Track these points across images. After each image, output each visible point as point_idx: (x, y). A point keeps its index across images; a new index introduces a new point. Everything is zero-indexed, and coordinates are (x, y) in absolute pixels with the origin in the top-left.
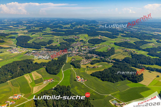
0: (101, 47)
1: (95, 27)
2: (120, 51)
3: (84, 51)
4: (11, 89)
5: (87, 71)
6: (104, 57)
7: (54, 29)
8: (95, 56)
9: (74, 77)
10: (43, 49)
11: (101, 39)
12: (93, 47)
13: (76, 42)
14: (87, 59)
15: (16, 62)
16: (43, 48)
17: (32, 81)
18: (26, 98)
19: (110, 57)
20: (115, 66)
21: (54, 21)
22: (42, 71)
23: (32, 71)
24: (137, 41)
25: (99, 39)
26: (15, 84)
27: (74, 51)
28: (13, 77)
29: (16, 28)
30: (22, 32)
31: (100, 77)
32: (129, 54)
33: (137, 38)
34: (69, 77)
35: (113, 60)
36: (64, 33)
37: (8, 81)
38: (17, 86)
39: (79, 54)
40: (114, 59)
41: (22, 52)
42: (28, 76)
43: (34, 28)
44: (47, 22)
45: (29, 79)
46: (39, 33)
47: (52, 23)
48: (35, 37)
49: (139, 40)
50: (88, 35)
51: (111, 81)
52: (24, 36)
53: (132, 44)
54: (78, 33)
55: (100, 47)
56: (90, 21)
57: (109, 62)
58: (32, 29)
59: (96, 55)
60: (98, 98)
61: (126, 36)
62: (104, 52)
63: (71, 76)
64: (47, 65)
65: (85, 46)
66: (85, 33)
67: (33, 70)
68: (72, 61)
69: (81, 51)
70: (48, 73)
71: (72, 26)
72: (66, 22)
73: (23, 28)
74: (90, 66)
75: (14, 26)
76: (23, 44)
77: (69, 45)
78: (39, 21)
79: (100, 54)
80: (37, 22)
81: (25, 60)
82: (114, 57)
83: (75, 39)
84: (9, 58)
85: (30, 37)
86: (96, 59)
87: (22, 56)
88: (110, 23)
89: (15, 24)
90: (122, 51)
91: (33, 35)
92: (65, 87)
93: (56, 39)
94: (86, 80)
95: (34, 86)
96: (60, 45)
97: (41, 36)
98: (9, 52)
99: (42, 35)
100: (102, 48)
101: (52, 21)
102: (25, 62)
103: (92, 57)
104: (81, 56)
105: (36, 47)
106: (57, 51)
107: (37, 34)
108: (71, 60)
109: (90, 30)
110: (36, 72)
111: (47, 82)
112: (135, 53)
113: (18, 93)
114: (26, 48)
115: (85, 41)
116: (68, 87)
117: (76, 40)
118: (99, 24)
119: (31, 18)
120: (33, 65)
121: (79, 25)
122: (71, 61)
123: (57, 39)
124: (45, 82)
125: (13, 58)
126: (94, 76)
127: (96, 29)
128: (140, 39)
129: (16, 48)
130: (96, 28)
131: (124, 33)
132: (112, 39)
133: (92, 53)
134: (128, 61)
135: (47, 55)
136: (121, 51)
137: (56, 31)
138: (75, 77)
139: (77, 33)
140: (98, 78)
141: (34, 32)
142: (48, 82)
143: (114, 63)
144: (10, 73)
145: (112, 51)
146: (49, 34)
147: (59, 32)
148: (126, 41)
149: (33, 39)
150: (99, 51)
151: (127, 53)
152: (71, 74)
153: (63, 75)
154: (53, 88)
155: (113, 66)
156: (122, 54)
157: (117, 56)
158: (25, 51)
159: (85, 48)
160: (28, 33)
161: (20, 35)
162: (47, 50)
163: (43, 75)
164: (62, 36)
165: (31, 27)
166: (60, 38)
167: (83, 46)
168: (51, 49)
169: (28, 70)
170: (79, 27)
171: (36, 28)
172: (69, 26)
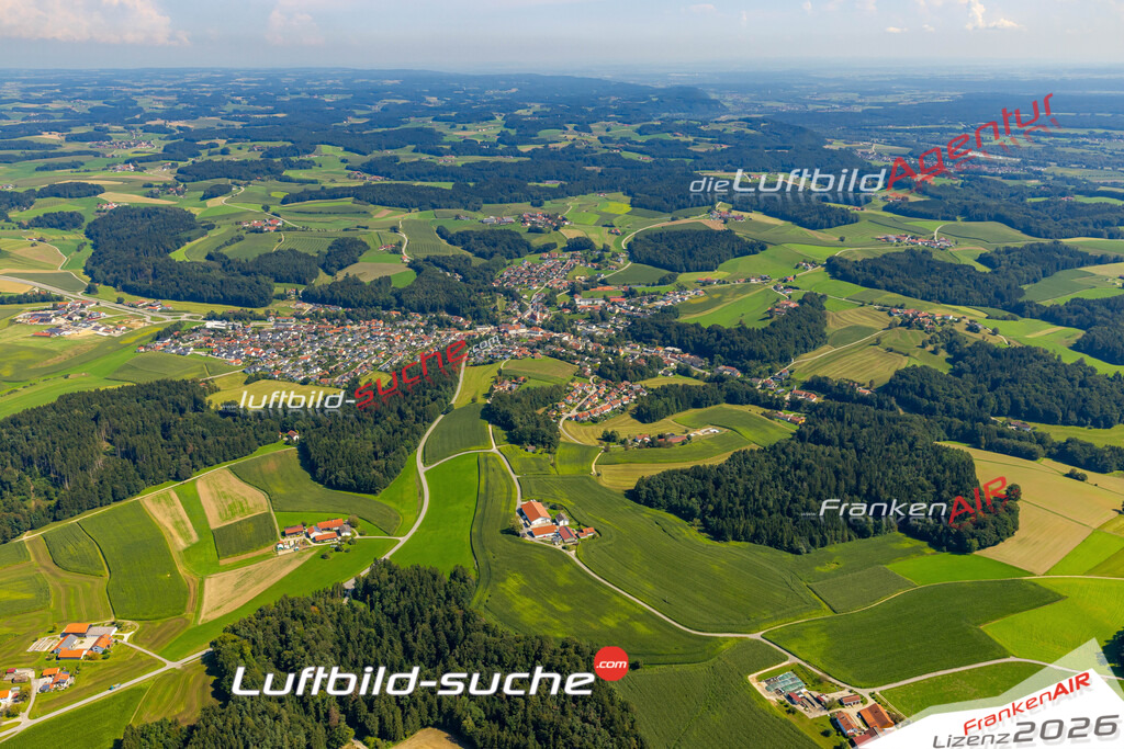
0: (723, 292)
1: (691, 139)
2: (868, 322)
3: (592, 319)
4: (43, 591)
5: (605, 469)
6: (744, 370)
7: (377, 154)
8: (671, 356)
9: (503, 510)
10: (283, 304)
11: (728, 235)
12: (663, 289)
13: (538, 251)
14: (609, 378)
15: (86, 398)
16: (282, 297)
17: (200, 535)
18: (148, 648)
19: (785, 370)
20: (816, 433)
21: (377, 93)
22: (272, 466)
23: (198, 463)
24: (1001, 246)
25: (711, 234)
26: (72, 558)
27: (521, 321)
28: (58, 506)
29: (86, 146)
30: (130, 181)
31: (699, 511)
32: (930, 347)
33: (1011, 224)
34: (466, 507)
35: (809, 386)
36: (448, 186)
37: (26, 537)
38: (85, 566)
39: (551, 341)
40: (816, 385)
41: (131, 331)
42: (170, 502)
43: (225, 152)
44: (328, 98)
45: (176, 525)
46: (257, 187)
47: (358, 112)
48: (227, 217)
49: (1020, 240)
50: (629, 199)
51: (775, 543)
52: (148, 213)
53: (963, 266)
54: (555, 184)
55: (716, 291)
56: (654, 91)
57: (774, 405)
58: (204, 153)
59: (685, 351)
60: (670, 659)
61: (922, 209)
62: (742, 329)
63: (484, 498)
64: (308, 424)
65: (604, 282)
66: (612, 188)
67: (204, 460)
68: (500, 397)
69: (567, 319)
70: (314, 478)
71: (513, 132)
72: (466, 103)
73: (144, 147)
74: (628, 428)
75: (76, 131)
76: (137, 272)
77: (486, 274)
78: (265, 92)
79: (712, 341)
80: (244, 105)
81: (150, 386)
82: (814, 365)
83: (530, 230)
84: (36, 371)
85: (192, 216)
86: (681, 381)
87: (127, 356)
88: (811, 107)
89: (77, 116)
90: (879, 326)
91: (211, 203)
92: (434, 577)
93: (386, 232)
94: (589, 534)
95: (213, 568)
96: (412, 275)
97: (273, 208)
98: (34, 330)
99: (284, 201)
100: (729, 301)
101: (363, 92)
102: (148, 397)
103: (648, 369)
104: (571, 360)
105: (232, 292)
106: (387, 320)
107: (248, 198)
109: (648, 159)
110: (228, 472)
111: (304, 542)
112: (978, 337)
113: (93, 617)
114: (157, 297)
115: (606, 249)
116: (454, 576)
117: (537, 241)
118: (723, 118)
119: (204, 76)
120: (209, 420)
121: (570, 127)
122: (487, 396)
123: (395, 229)
124: (291, 540)
125: (62, 369)
126: (649, 503)
127: (696, 156)
128: (1027, 231)
129: (86, 298)
130: (701, 149)
131: (908, 186)
132: (812, 233)
133: (651, 336)
134: (922, 394)
135: (312, 348)
136: (874, 320)
137: (388, 175)
138: (508, 508)
139: (548, 189)
140: (678, 520)
141: (218, 176)
142: (314, 540)
143: (813, 408)
144: (42, 475)
145: (802, 326)
146: (334, 194)
147: (411, 177)
148: (921, 244)
149: (213, 233)
150: (706, 319)
151: (920, 336)
152: (482, 490)
153: (421, 494)
154: (349, 584)
155: (800, 436)
156: (878, 342)
157: (844, 360)
158: (148, 319)
159: (601, 302)
160: (178, 185)
161: (116, 203)
162: (317, 313)
163: (279, 491)
164: (434, 207)
165: (204, 143)
166: (415, 221)
167: (586, 288)
168: (346, 304)
169: (170, 457)
170: (569, 137)
171: (240, 149)
172: (487, 132)
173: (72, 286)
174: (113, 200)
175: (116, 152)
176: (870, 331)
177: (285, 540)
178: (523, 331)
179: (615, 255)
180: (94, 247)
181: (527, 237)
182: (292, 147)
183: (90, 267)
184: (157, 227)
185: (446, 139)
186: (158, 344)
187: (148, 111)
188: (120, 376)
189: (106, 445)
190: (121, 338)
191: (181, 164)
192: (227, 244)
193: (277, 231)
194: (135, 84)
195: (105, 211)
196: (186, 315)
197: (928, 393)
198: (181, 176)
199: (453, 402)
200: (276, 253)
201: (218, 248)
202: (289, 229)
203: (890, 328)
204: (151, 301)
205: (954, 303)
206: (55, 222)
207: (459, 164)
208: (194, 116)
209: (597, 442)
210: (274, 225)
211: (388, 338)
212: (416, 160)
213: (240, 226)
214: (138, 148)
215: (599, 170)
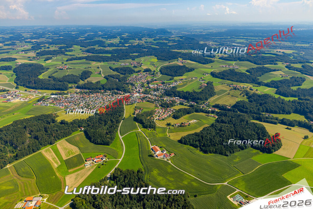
0: (187, 82)
1: (167, 42)
2: (225, 89)
3: (155, 90)
4: (16, 185)
5: (171, 134)
6: (197, 103)
7: (89, 47)
8: (178, 100)
10: (72, 89)
11: (184, 66)
12: (171, 81)
13: (137, 72)
14: (164, 107)
15: (22, 122)
16: (71, 88)
17: (61, 162)
18: (53, 203)
19: (207, 102)
20: (222, 120)
21: (86, 32)
22: (78, 138)
23: (56, 139)
24: (251, 67)
25: (180, 66)
26: (23, 173)
27: (136, 92)
28: (17, 156)
29: (10, 47)
30: (24, 56)
31: (199, 145)
32: (242, 95)
33: (251, 62)
34: (136, 148)
35: (214, 106)
36: (110, 55)
37: (8, 166)
38: (28, 175)
39: (146, 97)
40: (216, 106)
41: (30, 100)
42: (50, 152)
43: (48, 48)
44: (73, 33)
45: (54, 159)
46: (59, 57)
47: (82, 36)
48: (52, 66)
49: (256, 66)
50: (156, 58)
51: (221, 153)
52: (30, 65)
53: (244, 73)
54: (137, 54)
55: (185, 82)
56: (155, 30)
57: (207, 112)
58: (43, 48)
59: (180, 98)
60: (205, 193)
61: (229, 59)
62: (194, 92)
63: (141, 146)
64: (86, 125)
65: (155, 80)
66: (151, 55)
67: (58, 138)
68: (137, 115)
69: (148, 90)
70: (91, 141)
71: (123, 41)
72: (109, 33)
73: (26, 47)
74: (173, 121)
75: (7, 43)
76: (30, 82)
77: (125, 79)
78: (56, 32)
79: (187, 95)
80: (51, 35)
81: (39, 116)
82: (214, 101)
83: (134, 67)
84: (4, 113)
85: (43, 66)
86: (183, 107)
87: (30, 107)
88: (193, 33)
89: (6, 39)
90: (228, 89)
91: (47, 62)
92: (134, 173)
93: (96, 68)
94: (173, 155)
95: (67, 173)
96: (106, 80)
97: (65, 63)
98: (2, 100)
99: (67, 61)
100: (188, 84)
101: (82, 31)
102: (39, 120)
103: (172, 104)
104: (153, 102)
105: (58, 87)
106: (101, 93)
107: (57, 60)
108: (134, 112)
109: (158, 47)
110: (65, 141)
111: (93, 163)
112: (253, 91)
113: (34, 194)
114: (36, 89)
115: (154, 71)
116: (138, 171)
117: (136, 70)
118: (173, 36)
119: (39, 27)
120: (57, 126)
121: (137, 39)
122: (134, 114)
123: (98, 68)
124: (89, 162)
125: (12, 112)
126: (185, 144)
127: (170, 46)
128: (255, 63)
129: (16, 90)
130: (170, 44)
132: (204, 65)
133: (171, 94)
135: (83, 102)
137: (93, 53)
138: (148, 148)
139: (135, 56)
140: (194, 148)
141: (48, 55)
142: (95, 162)
143: (217, 114)
144: (11, 146)
145: (209, 90)
146: (80, 58)
147: (99, 53)
148: (231, 67)
149: (49, 70)
150: (185, 89)
151: (239, 92)
153: (122, 145)
154: (108, 175)
155: (217, 121)
156: (229, 94)
157: (222, 99)
158: (35, 95)
159: (156, 86)
160: (37, 57)
162: (81, 92)
163: (82, 146)
164: (107, 61)
165: (42, 45)
166: (103, 65)
167: (151, 82)
168: (89, 89)
169: (48, 138)
170: (137, 42)
171: (52, 47)
172: (116, 41)
173: (12, 87)
174: (20, 62)
175: (18, 48)
176: (226, 91)
177: (87, 162)
178: (138, 94)
179: (157, 73)
180: (16, 75)
181: (133, 69)
182: (66, 46)
183: (16, 81)
184: (33, 69)
185: (106, 43)
186: (39, 103)
187: (25, 37)
188: (29, 113)
189: (29, 135)
190: (28, 101)
191: (37, 51)
192: (54, 73)
193: (67, 69)
194: (21, 30)
195: (18, 65)
196: (45, 94)
197: (245, 107)
198: (38, 55)
199: (124, 116)
200: (68, 75)
201: (51, 75)
202: (70, 69)
203: (231, 90)
204: (35, 90)
205: (243, 82)
206: (4, 68)
207: (111, 49)
208: (38, 38)
209: (166, 126)
210: (65, 68)
211: (102, 98)
212: (100, 49)
213: (56, 68)
215: (147, 50)
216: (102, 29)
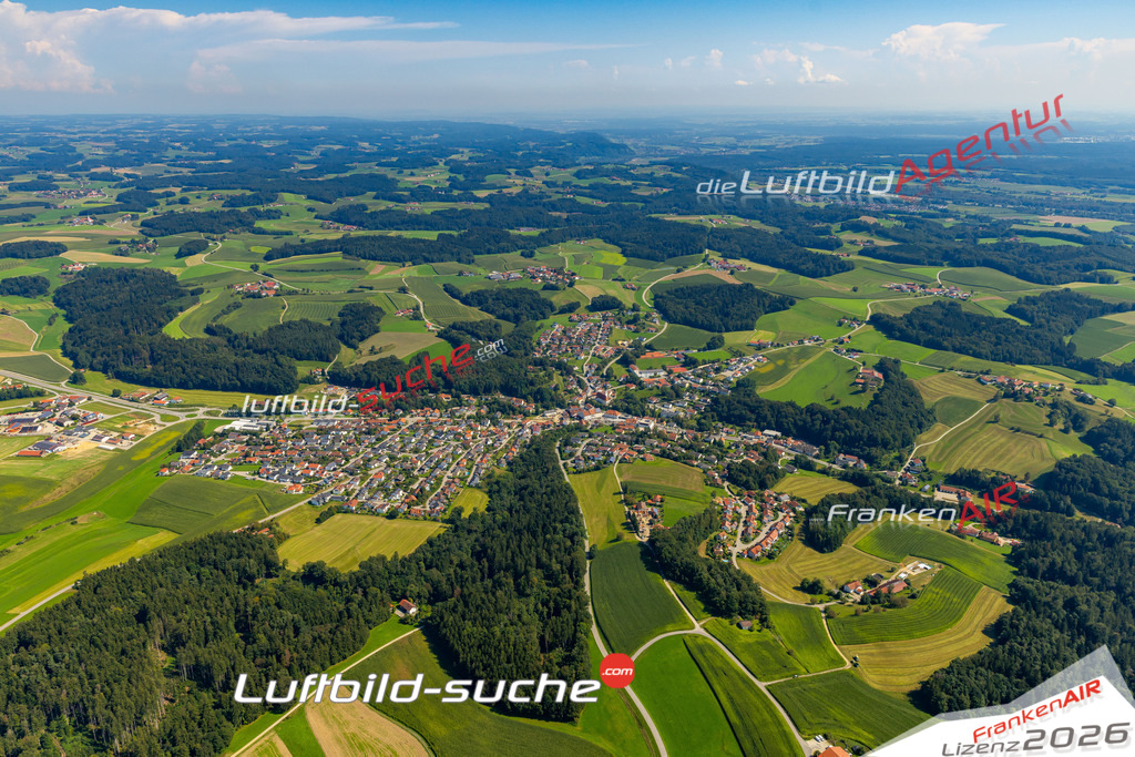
0: (785, 357)
1: (629, 183)
2: (963, 393)
3: (665, 396)
7: (341, 202)
10: (311, 389)
12: (719, 355)
14: (746, 486)
27: (589, 401)
29: (33, 196)
30: (92, 237)
32: (1059, 426)
41: (142, 441)
43: (184, 201)
44: (265, 144)
47: (301, 158)
48: (215, 278)
50: (617, 248)
53: (1000, 321)
55: (778, 356)
63: (745, 734)
67: (307, 670)
68: (665, 538)
71: (461, 177)
72: (400, 147)
76: (130, 355)
78: (201, 138)
80: (185, 151)
82: (943, 451)
83: (545, 288)
87: (147, 484)
89: (15, 163)
90: (980, 397)
91: (189, 261)
93: (394, 293)
96: (446, 349)
97: (262, 267)
98: (17, 447)
99: (268, 257)
100: (797, 368)
101: (301, 141)
104: (687, 461)
106: (440, 405)
107: (228, 254)
109: (602, 204)
112: (1099, 410)
114: (159, 385)
115: (635, 308)
117: (558, 299)
120: (292, 593)
123: (402, 289)
127: (644, 200)
131: (864, 228)
136: (968, 390)
138: (794, 753)
141: (192, 231)
144: (77, 730)
148: (936, 294)
149: (206, 299)
153: (642, 722)
156: (994, 419)
159: (663, 374)
160: (147, 241)
161: (83, 263)
164: (427, 260)
165: (160, 191)
167: (637, 356)
170: (517, 182)
171: (198, 197)
173: (53, 374)
174: (81, 260)
175: (66, 203)
178: (599, 416)
179: (647, 315)
180: (69, 319)
181: (544, 295)
182: (254, 197)
183: (69, 348)
184: (139, 294)
185: (400, 185)
186: (183, 460)
187: (89, 158)
188: (149, 516)
189: (162, 656)
190: (133, 451)
191: (143, 216)
192: (224, 313)
193: (277, 295)
194: (69, 130)
195: (71, 273)
196: (202, 410)
198: (147, 229)
199: (589, 538)
200: (287, 325)
201: (215, 319)
202: (290, 293)
203: (996, 400)
204: (154, 391)
206: (16, 288)
207: (428, 212)
208: (138, 163)
209: (804, 598)
210: (270, 289)
211: (457, 436)
212: (383, 208)
213: (232, 291)
214: (89, 198)
215: (565, 215)
216: (369, 130)
